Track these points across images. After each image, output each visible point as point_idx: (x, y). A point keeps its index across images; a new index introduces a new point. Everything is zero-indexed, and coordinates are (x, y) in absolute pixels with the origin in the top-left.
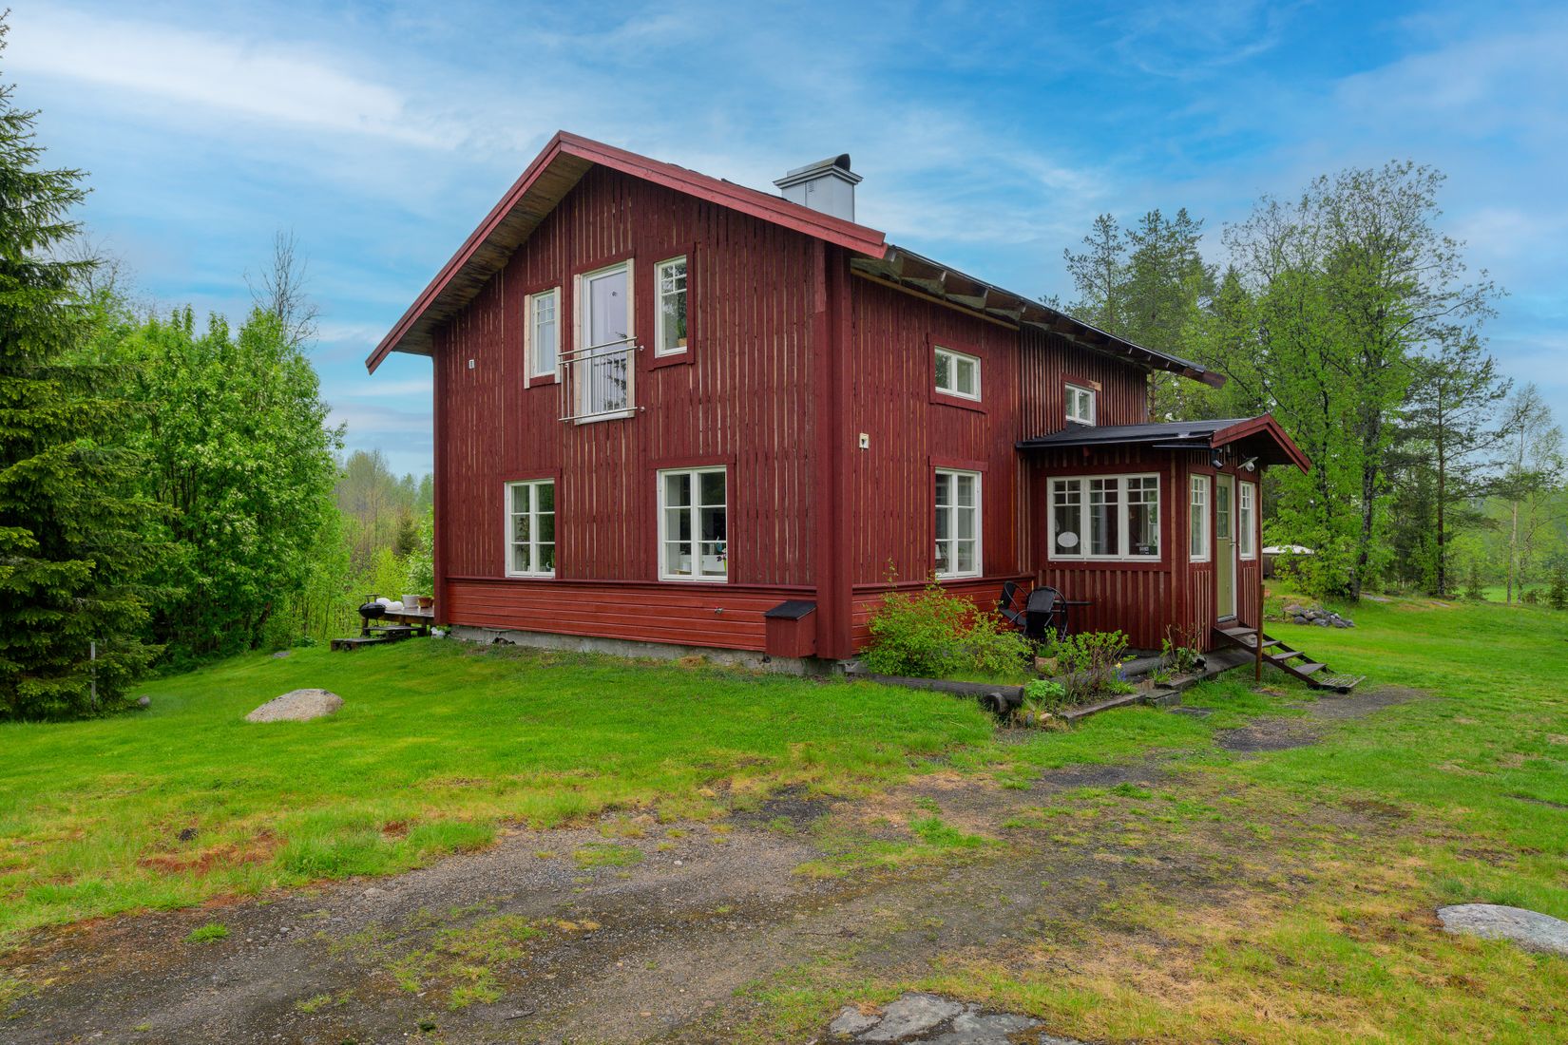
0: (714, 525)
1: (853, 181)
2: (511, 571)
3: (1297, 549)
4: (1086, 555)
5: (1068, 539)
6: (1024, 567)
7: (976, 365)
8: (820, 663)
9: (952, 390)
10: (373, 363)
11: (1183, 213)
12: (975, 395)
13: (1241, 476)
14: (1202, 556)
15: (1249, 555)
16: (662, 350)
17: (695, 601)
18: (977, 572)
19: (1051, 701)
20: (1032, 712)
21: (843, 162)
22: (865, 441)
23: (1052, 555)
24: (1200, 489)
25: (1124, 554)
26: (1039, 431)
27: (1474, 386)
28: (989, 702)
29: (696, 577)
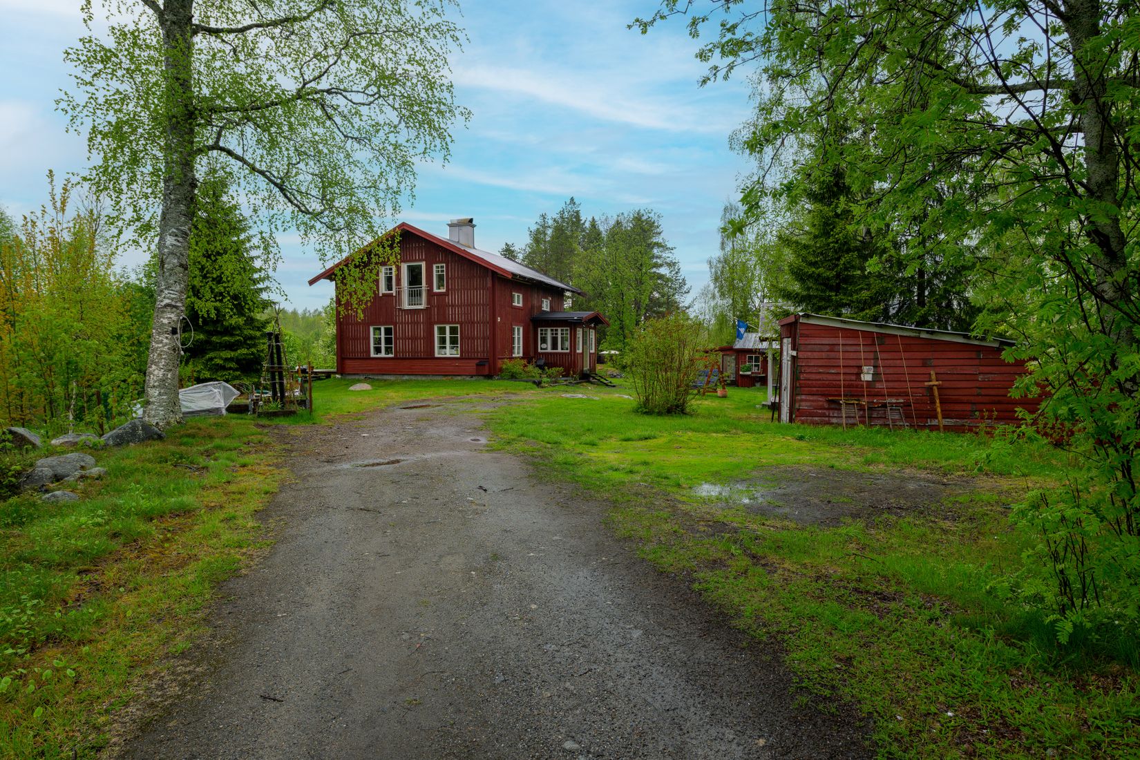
0: (454, 341)
1: (474, 226)
2: (373, 355)
3: (613, 352)
4: (549, 350)
5: (544, 346)
6: (532, 354)
7: (521, 296)
8: (489, 377)
9: (516, 304)
10: (312, 282)
11: (572, 199)
12: (521, 305)
13: (590, 328)
14: (579, 351)
15: (593, 351)
16: (435, 290)
17: (448, 362)
18: (521, 355)
19: (547, 382)
20: (543, 384)
21: (471, 221)
22: (499, 319)
23: (539, 351)
24: (580, 332)
25: (559, 350)
26: (536, 313)
27: (680, 287)
28: (534, 382)
29: (448, 355)
